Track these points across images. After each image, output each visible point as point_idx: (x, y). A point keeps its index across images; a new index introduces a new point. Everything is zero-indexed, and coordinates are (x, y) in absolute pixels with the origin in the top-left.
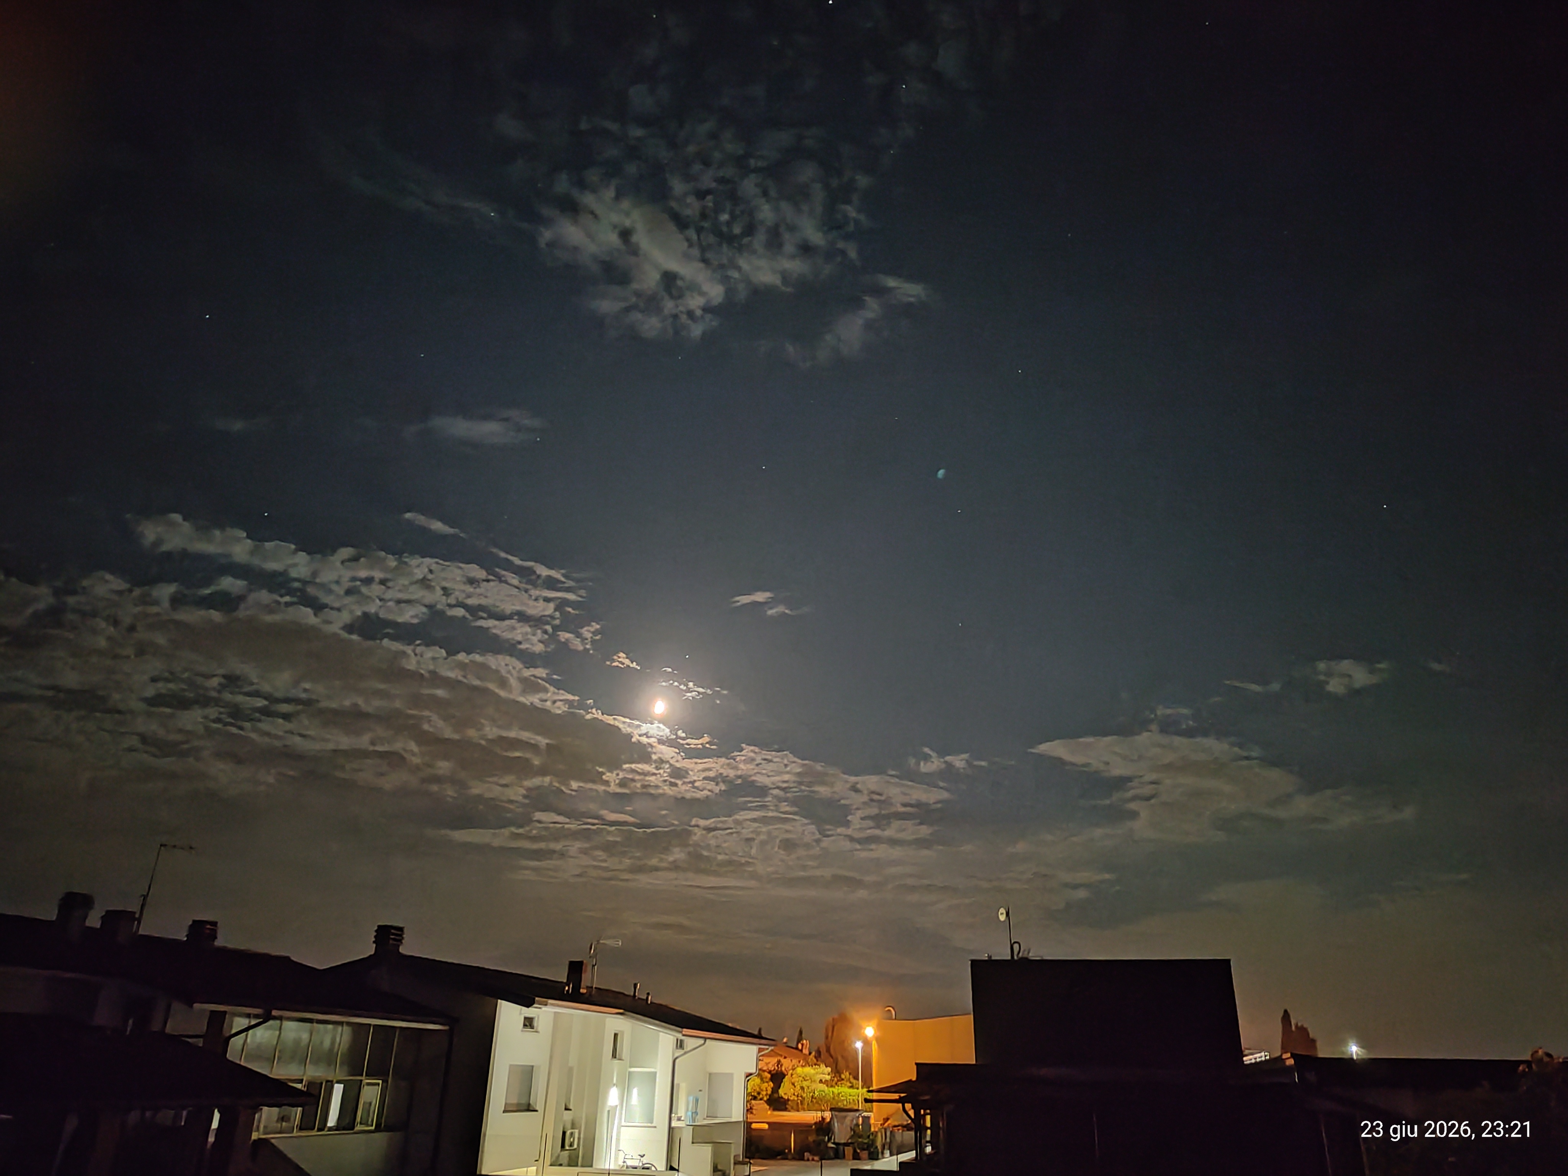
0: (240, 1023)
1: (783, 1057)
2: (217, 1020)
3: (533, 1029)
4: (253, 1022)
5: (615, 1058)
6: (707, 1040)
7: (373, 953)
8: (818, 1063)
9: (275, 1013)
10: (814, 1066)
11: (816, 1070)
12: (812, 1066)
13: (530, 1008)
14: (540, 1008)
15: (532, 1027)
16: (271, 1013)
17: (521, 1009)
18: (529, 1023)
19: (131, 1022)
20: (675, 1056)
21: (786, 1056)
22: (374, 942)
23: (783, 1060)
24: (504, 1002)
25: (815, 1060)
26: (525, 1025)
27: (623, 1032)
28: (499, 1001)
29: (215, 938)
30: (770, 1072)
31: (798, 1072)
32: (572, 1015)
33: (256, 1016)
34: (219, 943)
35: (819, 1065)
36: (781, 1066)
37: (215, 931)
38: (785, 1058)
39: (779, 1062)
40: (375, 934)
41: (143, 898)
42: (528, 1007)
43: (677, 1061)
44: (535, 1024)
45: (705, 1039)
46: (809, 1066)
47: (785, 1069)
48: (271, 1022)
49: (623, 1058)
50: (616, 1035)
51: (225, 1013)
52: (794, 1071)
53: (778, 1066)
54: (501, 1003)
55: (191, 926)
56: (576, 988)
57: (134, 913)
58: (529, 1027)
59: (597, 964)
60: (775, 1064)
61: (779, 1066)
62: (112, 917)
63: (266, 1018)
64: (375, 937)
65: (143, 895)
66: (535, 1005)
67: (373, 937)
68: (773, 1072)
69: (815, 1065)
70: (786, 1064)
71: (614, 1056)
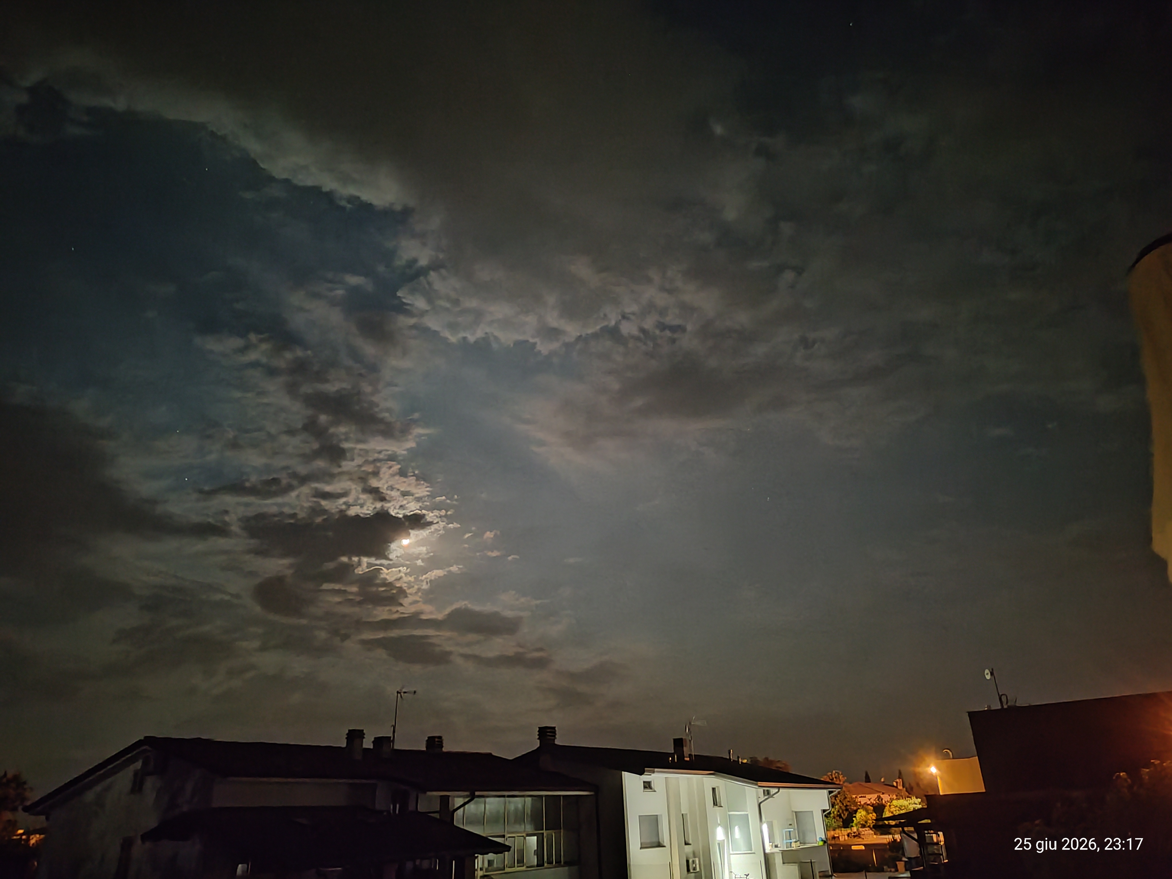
0: (459, 802)
1: (881, 793)
2: (445, 801)
3: (652, 789)
4: (466, 800)
5: (717, 805)
6: (780, 789)
7: (539, 745)
8: (910, 796)
9: (477, 793)
10: (907, 799)
11: (908, 801)
12: (905, 799)
13: (643, 776)
14: (650, 775)
15: (650, 788)
16: (474, 793)
17: (640, 777)
18: (647, 785)
19: (398, 806)
20: (760, 801)
21: (884, 792)
22: (538, 739)
23: (882, 796)
24: (626, 773)
25: (907, 794)
26: (645, 787)
27: (718, 787)
28: (623, 772)
29: (442, 747)
30: (873, 805)
31: (894, 804)
32: (678, 778)
33: (467, 796)
34: (444, 750)
35: (911, 798)
36: (882, 799)
37: (441, 742)
38: (883, 794)
39: (879, 797)
40: (538, 733)
41: (393, 728)
42: (641, 775)
43: (761, 805)
44: (652, 786)
45: (779, 788)
46: (903, 799)
47: (885, 802)
48: (476, 799)
49: (722, 805)
50: (714, 789)
51: (449, 796)
52: (891, 804)
53: (878, 800)
54: (624, 774)
55: (427, 741)
56: (681, 757)
57: (390, 737)
58: (649, 788)
59: (692, 738)
60: (876, 798)
61: (880, 800)
62: (378, 741)
63: (472, 797)
64: (538, 735)
65: (393, 726)
66: (645, 773)
67: (537, 735)
68: (875, 805)
69: (908, 797)
70: (885, 798)
71: (715, 804)
